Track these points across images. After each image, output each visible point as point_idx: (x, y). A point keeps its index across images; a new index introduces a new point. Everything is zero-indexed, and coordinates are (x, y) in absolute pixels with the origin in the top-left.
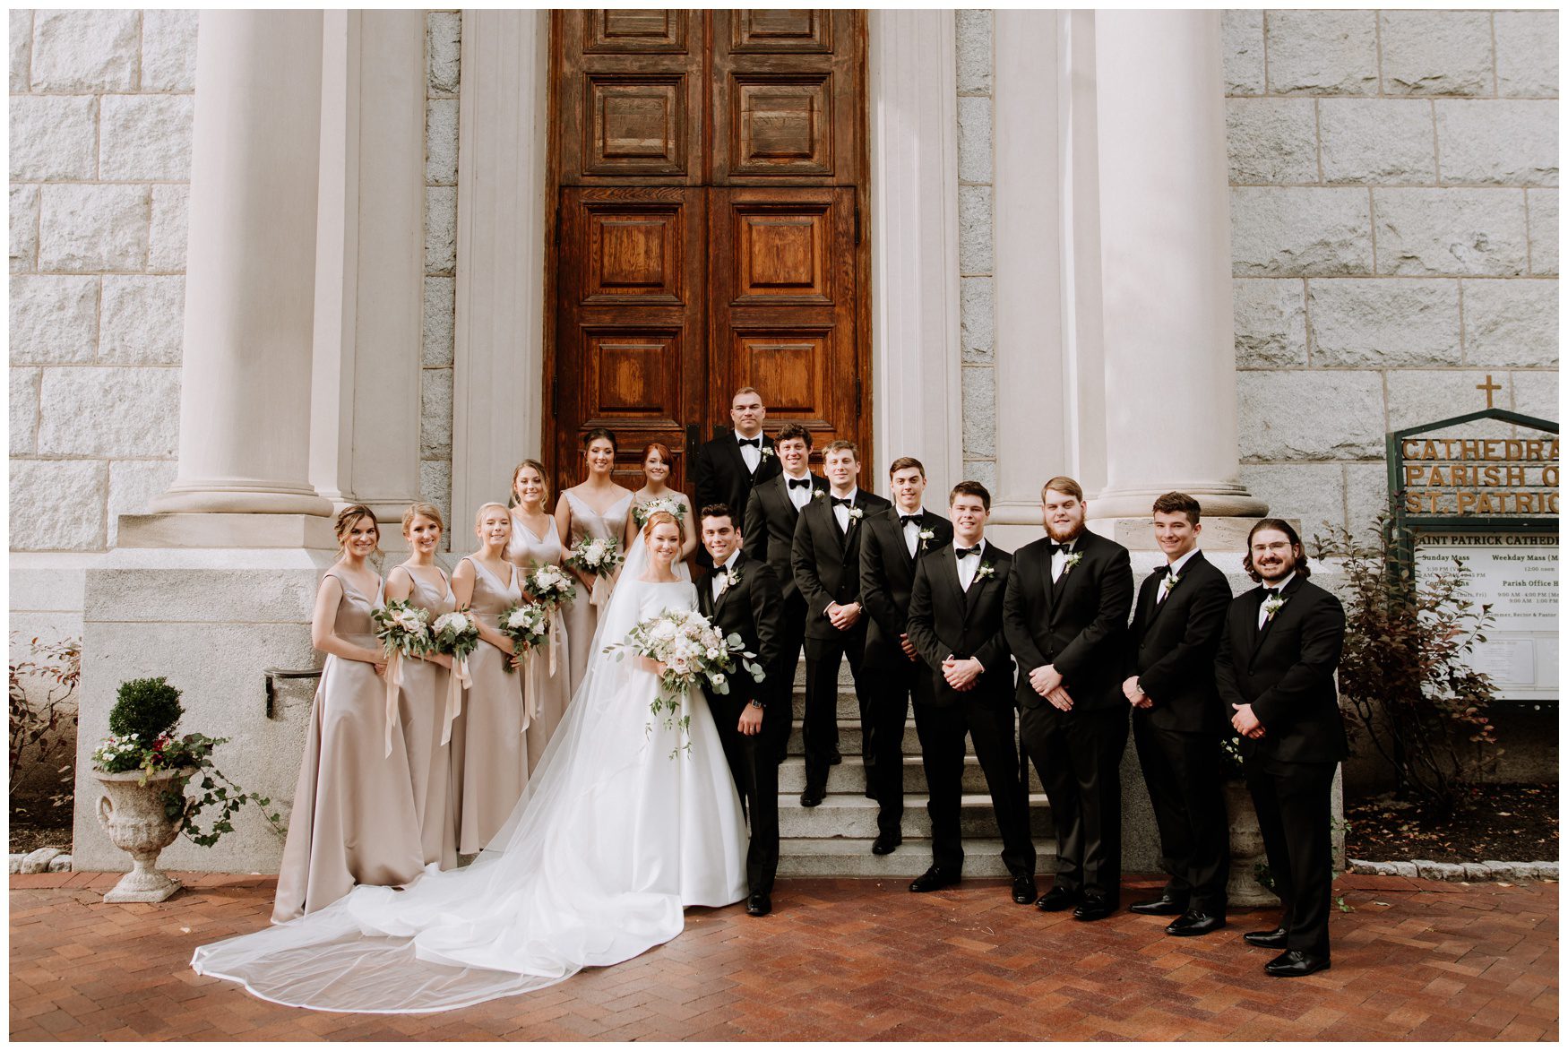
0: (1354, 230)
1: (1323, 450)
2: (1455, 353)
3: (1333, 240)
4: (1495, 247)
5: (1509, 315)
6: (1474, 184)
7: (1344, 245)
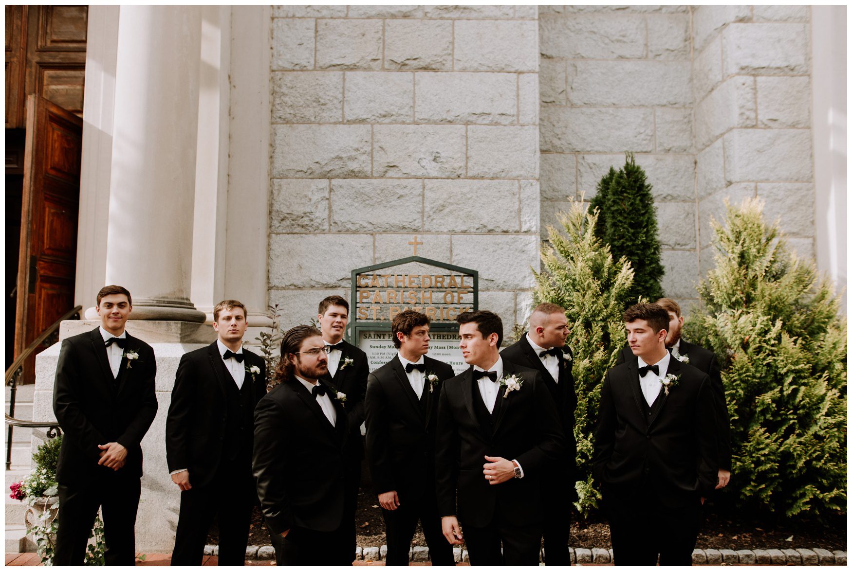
0: (358, 150)
1: (332, 281)
2: (417, 224)
3: (344, 155)
4: (444, 160)
5: (451, 201)
6: (435, 123)
7: (352, 159)
